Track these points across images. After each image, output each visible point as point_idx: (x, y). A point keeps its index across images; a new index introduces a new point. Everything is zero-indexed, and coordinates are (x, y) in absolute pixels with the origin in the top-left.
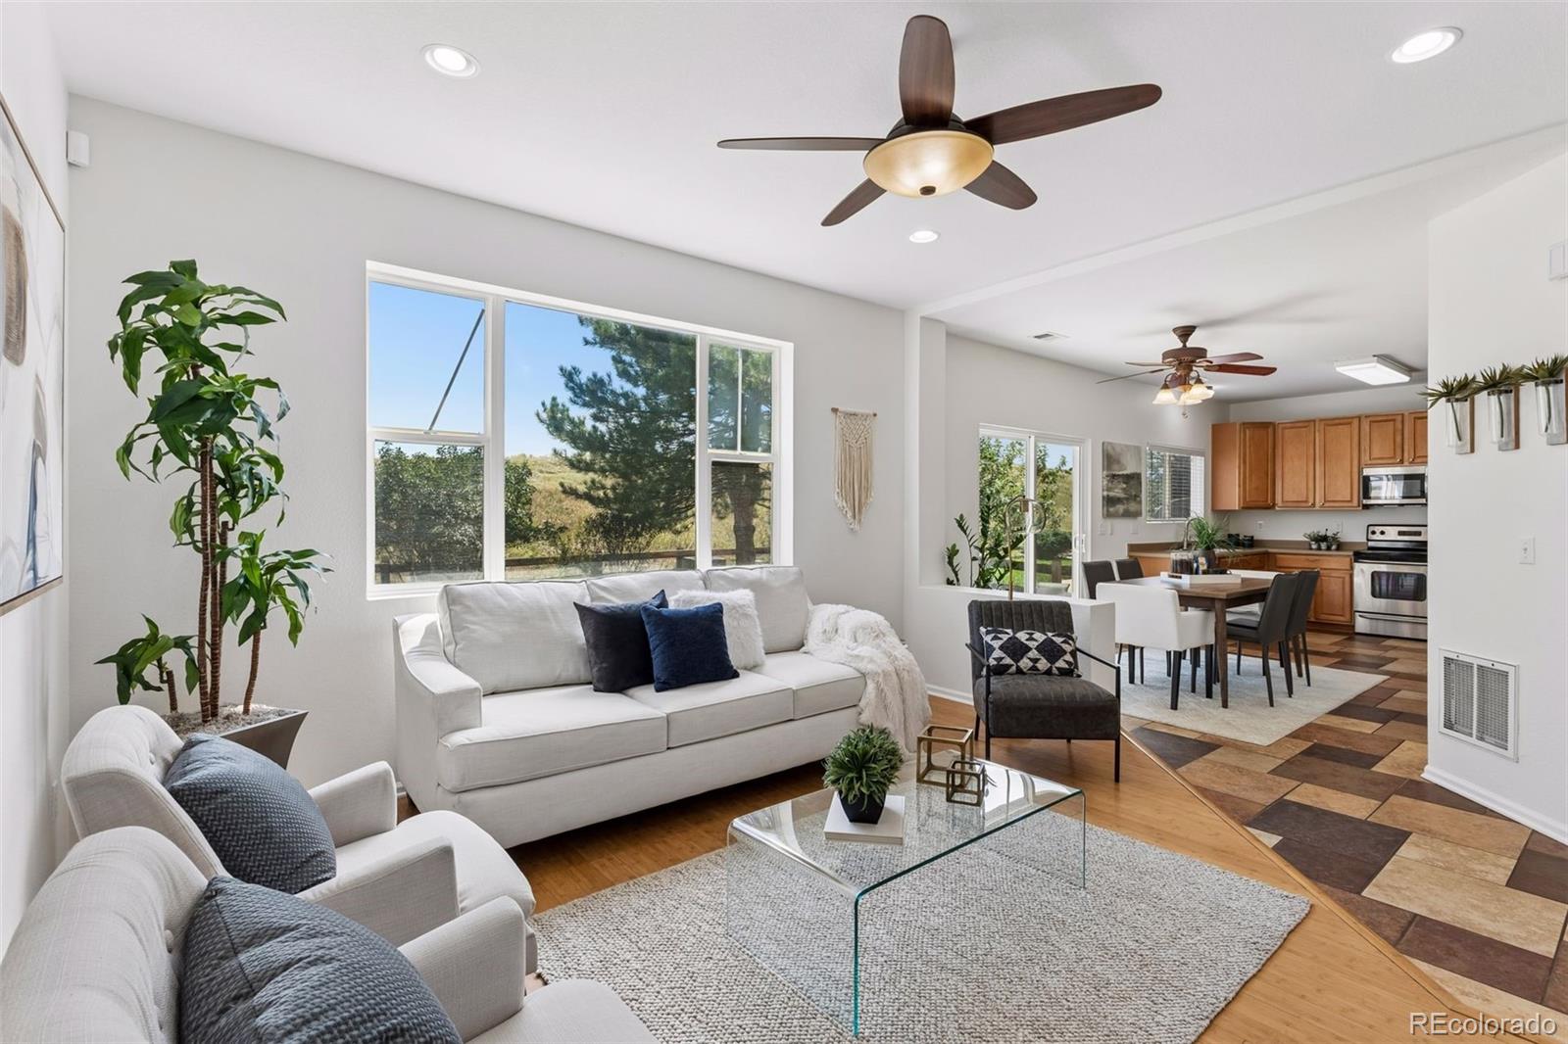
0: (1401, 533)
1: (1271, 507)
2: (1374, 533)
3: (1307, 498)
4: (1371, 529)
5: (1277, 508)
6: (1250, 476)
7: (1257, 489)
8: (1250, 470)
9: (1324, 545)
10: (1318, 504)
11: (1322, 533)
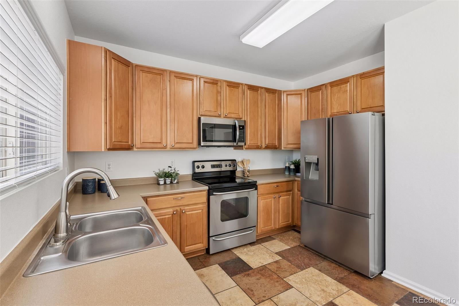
0: (213, 166)
1: (129, 148)
2: (198, 167)
3: (161, 139)
4: (196, 164)
5: (135, 149)
6: (116, 114)
7: (121, 128)
8: (116, 109)
9: (168, 181)
10: (169, 146)
11: (167, 170)
